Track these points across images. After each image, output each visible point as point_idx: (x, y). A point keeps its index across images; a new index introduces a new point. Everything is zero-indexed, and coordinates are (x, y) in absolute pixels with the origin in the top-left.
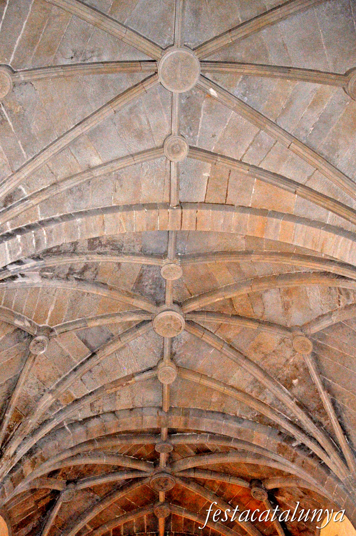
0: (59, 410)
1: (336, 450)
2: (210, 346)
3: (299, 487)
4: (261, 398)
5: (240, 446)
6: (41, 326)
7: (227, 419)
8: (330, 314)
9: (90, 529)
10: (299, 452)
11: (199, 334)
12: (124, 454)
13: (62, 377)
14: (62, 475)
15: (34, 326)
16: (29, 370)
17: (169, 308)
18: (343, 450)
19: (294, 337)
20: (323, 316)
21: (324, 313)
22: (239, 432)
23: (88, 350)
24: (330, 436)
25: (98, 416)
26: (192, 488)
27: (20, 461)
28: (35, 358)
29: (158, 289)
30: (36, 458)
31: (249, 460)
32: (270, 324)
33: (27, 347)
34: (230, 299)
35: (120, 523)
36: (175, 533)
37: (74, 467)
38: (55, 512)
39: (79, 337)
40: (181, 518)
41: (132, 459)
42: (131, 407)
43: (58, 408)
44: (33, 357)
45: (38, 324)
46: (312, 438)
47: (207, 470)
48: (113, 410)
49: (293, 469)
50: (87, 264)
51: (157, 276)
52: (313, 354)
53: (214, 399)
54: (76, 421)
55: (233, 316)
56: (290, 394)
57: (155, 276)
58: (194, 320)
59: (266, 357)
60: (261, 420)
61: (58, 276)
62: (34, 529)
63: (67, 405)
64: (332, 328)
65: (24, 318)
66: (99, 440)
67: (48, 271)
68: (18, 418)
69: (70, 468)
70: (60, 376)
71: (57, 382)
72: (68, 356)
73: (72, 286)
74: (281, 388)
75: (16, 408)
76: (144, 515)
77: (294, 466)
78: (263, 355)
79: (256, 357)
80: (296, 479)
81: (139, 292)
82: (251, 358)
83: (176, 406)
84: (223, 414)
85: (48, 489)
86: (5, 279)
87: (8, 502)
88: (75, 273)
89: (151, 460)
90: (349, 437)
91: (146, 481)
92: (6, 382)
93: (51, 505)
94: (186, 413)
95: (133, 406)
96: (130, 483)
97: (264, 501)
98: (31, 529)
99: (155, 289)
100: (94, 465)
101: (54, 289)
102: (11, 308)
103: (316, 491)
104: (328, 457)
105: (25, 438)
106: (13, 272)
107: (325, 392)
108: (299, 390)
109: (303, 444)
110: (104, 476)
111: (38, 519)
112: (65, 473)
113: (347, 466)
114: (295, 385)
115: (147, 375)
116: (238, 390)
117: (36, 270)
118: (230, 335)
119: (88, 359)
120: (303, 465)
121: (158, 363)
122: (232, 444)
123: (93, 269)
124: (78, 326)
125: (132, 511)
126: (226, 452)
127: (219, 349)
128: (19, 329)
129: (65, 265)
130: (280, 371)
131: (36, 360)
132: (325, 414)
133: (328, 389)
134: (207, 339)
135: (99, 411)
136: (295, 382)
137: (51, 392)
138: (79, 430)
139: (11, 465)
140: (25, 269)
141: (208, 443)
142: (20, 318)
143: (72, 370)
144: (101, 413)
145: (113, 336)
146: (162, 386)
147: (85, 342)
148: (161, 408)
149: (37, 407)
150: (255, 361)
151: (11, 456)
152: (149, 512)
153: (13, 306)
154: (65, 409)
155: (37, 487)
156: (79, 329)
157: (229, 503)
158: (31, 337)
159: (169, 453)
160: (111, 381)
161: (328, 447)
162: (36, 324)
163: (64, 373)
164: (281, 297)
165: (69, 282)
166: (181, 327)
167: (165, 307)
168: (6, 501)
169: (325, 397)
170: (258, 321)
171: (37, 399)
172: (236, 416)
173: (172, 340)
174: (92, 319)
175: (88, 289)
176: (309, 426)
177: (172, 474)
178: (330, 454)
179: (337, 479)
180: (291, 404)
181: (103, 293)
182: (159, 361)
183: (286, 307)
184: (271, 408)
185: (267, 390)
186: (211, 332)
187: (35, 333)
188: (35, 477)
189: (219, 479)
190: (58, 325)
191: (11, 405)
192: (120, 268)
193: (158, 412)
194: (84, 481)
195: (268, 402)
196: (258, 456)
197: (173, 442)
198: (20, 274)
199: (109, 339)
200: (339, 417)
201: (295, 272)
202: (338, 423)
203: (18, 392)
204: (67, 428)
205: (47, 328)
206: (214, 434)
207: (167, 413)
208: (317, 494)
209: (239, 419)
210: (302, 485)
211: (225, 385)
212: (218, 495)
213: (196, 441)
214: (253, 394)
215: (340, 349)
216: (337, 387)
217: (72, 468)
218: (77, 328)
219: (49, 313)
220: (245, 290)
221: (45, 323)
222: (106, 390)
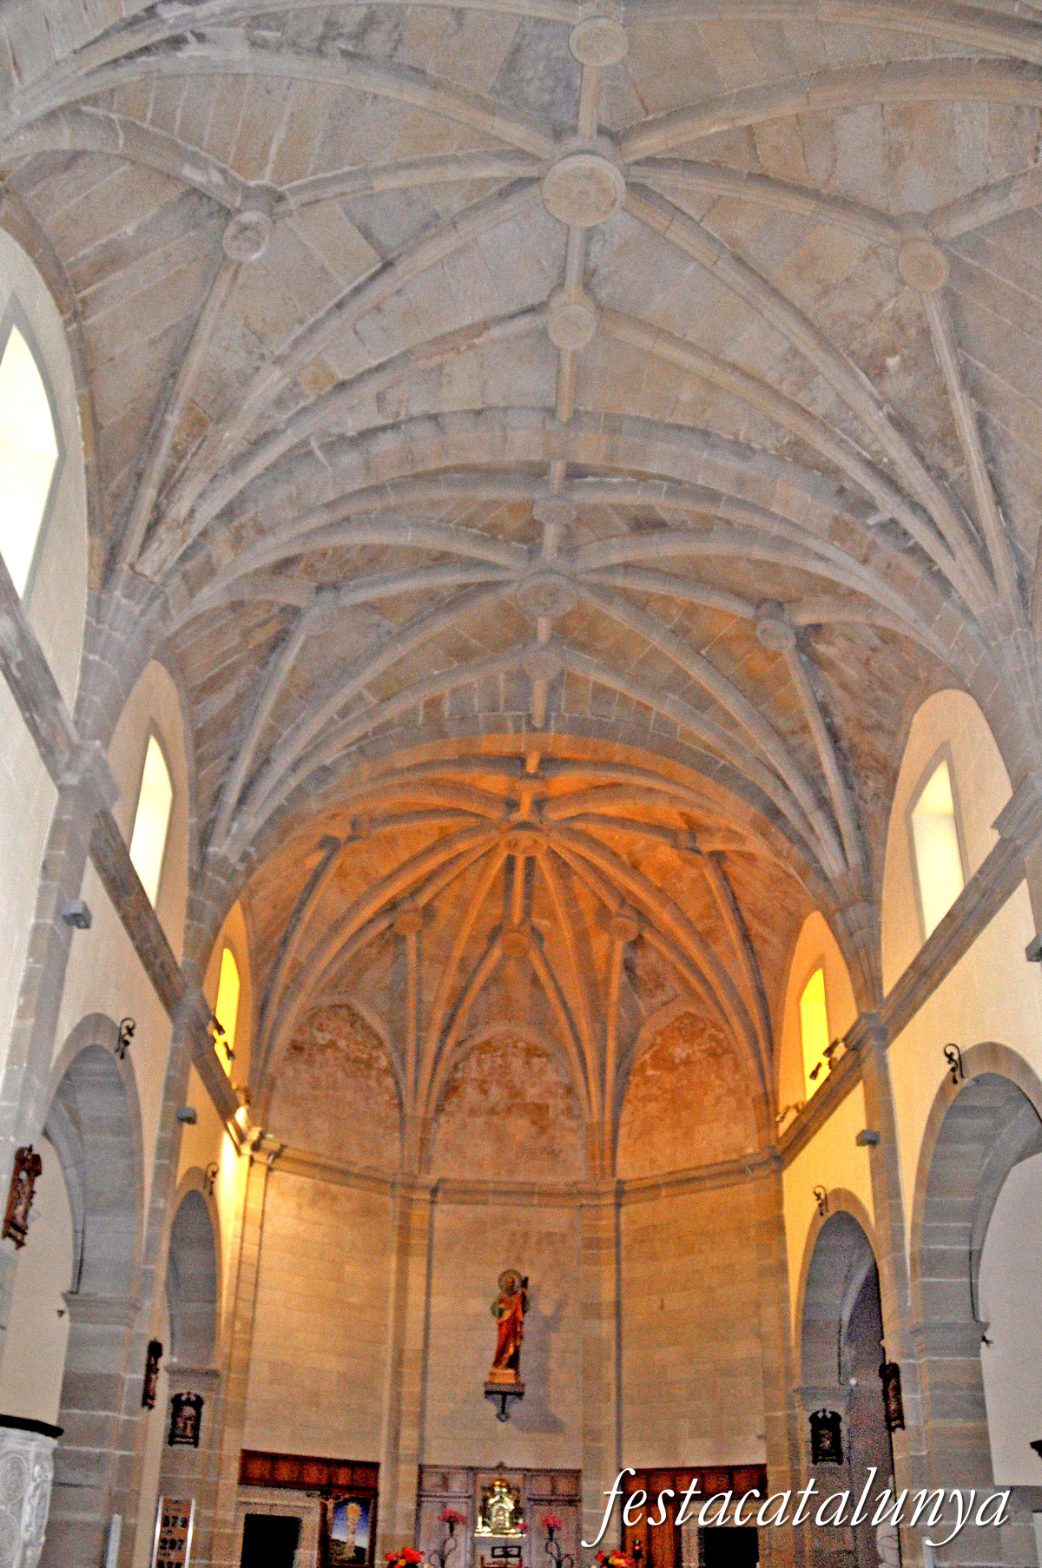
0: (299, 407)
1: (972, 540)
2: (686, 256)
3: (872, 626)
4: (802, 398)
5: (740, 517)
6: (252, 183)
7: (712, 446)
8: (1007, 184)
9: (372, 700)
10: (880, 540)
11: (659, 221)
12: (458, 524)
13: (306, 325)
14: (306, 571)
15: (233, 186)
16: (223, 305)
17: (589, 146)
18: (988, 542)
19: (903, 243)
20: (987, 188)
21: (992, 181)
22: (741, 482)
23: (372, 253)
24: (963, 506)
25: (394, 427)
26: (617, 613)
27: (204, 534)
28: (237, 272)
29: (560, 90)
30: (242, 526)
31: (759, 553)
32: (846, 204)
33: (217, 241)
34: (749, 130)
35: (443, 688)
36: (570, 718)
37: (335, 549)
38: (289, 658)
39: (352, 219)
40: (586, 681)
41: (476, 536)
42: (478, 406)
43: (297, 404)
44: (232, 270)
45: (243, 180)
46: (917, 507)
47: (656, 570)
48: (433, 411)
49: (864, 580)
50: (374, 8)
51: (562, 53)
52: (947, 293)
53: (686, 395)
54: (342, 438)
55: (751, 176)
56: (875, 392)
57: (555, 54)
58: (648, 182)
59: (825, 293)
60: (797, 453)
61: (294, 44)
62: (240, 697)
63: (319, 397)
64: (1006, 222)
65: (206, 160)
66: (396, 486)
67: (268, 28)
68: (198, 424)
69: (324, 554)
70: (301, 321)
71: (293, 337)
72: (323, 269)
73: (332, 73)
74: (856, 377)
75: (193, 401)
76: (500, 670)
77: (864, 572)
78: (818, 287)
79: (801, 293)
80: (869, 604)
81: (511, 98)
82: (786, 295)
83: (590, 408)
84: (706, 433)
85: (271, 603)
86: (153, 45)
87: (177, 634)
88: (341, 35)
89: (523, 540)
90: (1009, 511)
91: (508, 591)
92: (166, 333)
93: (278, 642)
94: (614, 425)
95: (483, 402)
96: (465, 594)
97: (785, 652)
98: (232, 695)
99: (553, 90)
100: (384, 549)
101: (286, 82)
102: (171, 130)
103: (913, 635)
104: (950, 557)
105: (215, 476)
106: (176, 26)
107: (965, 395)
108: (900, 384)
109: (893, 521)
110: (406, 575)
111: (249, 674)
112: (312, 566)
113: (995, 583)
114: (892, 371)
115: (522, 324)
116: (747, 376)
117: (234, 24)
118: (740, 229)
119: (373, 278)
120: (889, 573)
121: (550, 295)
122: (721, 511)
123: (388, 26)
124: (347, 187)
125: (473, 663)
126: (705, 527)
127: (709, 264)
128: (195, 190)
129: (315, 10)
130: (859, 333)
131: (240, 276)
132: (957, 451)
133: (974, 388)
134: (679, 235)
135: (398, 414)
136: (892, 362)
137: (279, 361)
138: (350, 459)
139: (183, 541)
140: (206, 18)
141: (662, 504)
142: (196, 161)
143: (331, 304)
144: (402, 417)
145: (438, 217)
146: (558, 353)
147: (367, 233)
148: (551, 412)
149: (244, 398)
150: (796, 303)
151: (182, 521)
152: (511, 665)
153: (178, 123)
154: (315, 404)
155: (246, 598)
156: (350, 197)
157: (703, 652)
158: (228, 214)
159: (567, 526)
160: (429, 337)
161: (953, 533)
162: (239, 177)
163: (312, 313)
164: (884, 129)
165: (325, 63)
166: (615, 200)
167: (575, 143)
168: (174, 627)
169: (962, 408)
170: (816, 195)
171: (245, 380)
172: (736, 442)
173: (589, 234)
174: (384, 169)
175: (374, 82)
176: (915, 478)
177: (572, 578)
178: (956, 549)
179: (966, 612)
180: (876, 418)
181: (415, 96)
182: (553, 290)
183: (894, 158)
184: (824, 424)
185: (820, 377)
186: (690, 218)
187: (237, 204)
188: (241, 572)
189: (682, 594)
190: (297, 183)
191: (178, 393)
192: (460, 25)
193: (543, 422)
194: (357, 587)
195: (818, 410)
196: (783, 544)
197: (577, 497)
198: (193, 33)
199: (426, 227)
200: (991, 459)
201: (930, 57)
202: (986, 475)
203: (196, 360)
204: (318, 453)
205: (268, 190)
206: (680, 483)
207: (568, 424)
208: (912, 642)
209: (743, 450)
210: (879, 622)
211: (715, 359)
212: (679, 632)
213: (634, 499)
214: (785, 388)
215: (1019, 281)
216: (997, 382)
217: (330, 553)
218: (344, 194)
219: (274, 149)
220: (789, 106)
221: (262, 177)
222: (417, 360)
